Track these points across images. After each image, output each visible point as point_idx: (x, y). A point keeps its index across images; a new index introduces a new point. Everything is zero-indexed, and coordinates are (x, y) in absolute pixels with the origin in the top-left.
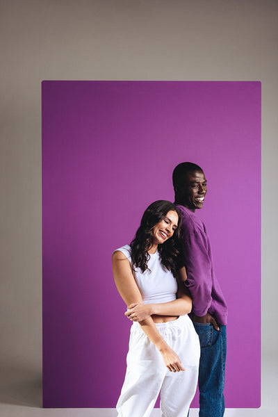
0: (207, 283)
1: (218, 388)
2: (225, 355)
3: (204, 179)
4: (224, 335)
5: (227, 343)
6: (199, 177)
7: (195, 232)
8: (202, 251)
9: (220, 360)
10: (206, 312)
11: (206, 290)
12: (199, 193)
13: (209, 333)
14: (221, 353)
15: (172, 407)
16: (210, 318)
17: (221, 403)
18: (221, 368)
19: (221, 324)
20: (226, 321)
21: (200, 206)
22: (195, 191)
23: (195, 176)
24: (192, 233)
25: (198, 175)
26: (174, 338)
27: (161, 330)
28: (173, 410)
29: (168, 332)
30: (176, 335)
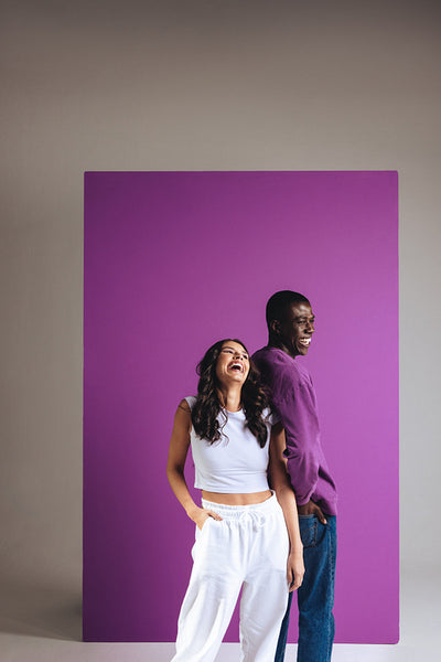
0: (314, 455)
1: (324, 605)
2: (334, 558)
3: (312, 314)
4: (333, 530)
5: (337, 540)
7: (300, 385)
8: (310, 412)
9: (327, 566)
10: (308, 499)
11: (312, 465)
12: (305, 332)
13: (312, 528)
14: (328, 556)
15: (257, 629)
16: (313, 506)
17: (329, 626)
18: (328, 575)
19: (329, 515)
20: (335, 508)
21: (304, 351)
22: (301, 329)
24: (296, 387)
25: (303, 307)
26: (255, 529)
27: (238, 515)
28: (257, 633)
29: (248, 519)
30: (258, 524)
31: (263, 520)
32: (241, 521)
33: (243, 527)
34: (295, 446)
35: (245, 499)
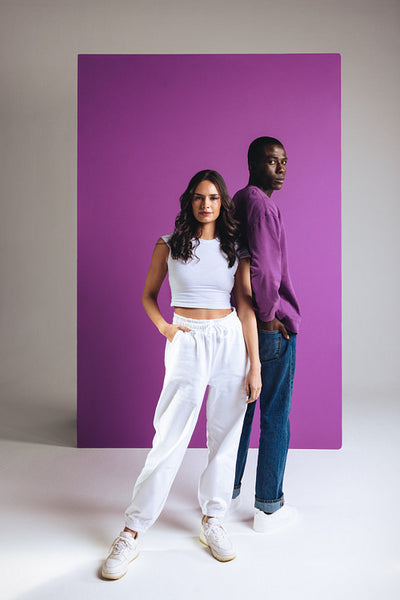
0: (274, 275)
3: (284, 155)
4: (294, 346)
6: (278, 152)
7: (266, 215)
8: (272, 238)
9: (288, 376)
10: (273, 316)
11: (272, 284)
13: (277, 342)
14: (289, 368)
16: (278, 323)
19: (293, 333)
20: (297, 327)
22: (272, 168)
23: (272, 150)
24: (263, 215)
26: (218, 341)
27: (204, 328)
28: (219, 430)
29: (212, 331)
30: (221, 336)
31: (225, 333)
32: (206, 334)
33: (208, 339)
34: (256, 265)
35: (209, 314)
